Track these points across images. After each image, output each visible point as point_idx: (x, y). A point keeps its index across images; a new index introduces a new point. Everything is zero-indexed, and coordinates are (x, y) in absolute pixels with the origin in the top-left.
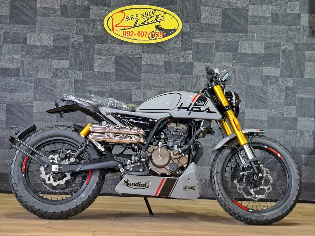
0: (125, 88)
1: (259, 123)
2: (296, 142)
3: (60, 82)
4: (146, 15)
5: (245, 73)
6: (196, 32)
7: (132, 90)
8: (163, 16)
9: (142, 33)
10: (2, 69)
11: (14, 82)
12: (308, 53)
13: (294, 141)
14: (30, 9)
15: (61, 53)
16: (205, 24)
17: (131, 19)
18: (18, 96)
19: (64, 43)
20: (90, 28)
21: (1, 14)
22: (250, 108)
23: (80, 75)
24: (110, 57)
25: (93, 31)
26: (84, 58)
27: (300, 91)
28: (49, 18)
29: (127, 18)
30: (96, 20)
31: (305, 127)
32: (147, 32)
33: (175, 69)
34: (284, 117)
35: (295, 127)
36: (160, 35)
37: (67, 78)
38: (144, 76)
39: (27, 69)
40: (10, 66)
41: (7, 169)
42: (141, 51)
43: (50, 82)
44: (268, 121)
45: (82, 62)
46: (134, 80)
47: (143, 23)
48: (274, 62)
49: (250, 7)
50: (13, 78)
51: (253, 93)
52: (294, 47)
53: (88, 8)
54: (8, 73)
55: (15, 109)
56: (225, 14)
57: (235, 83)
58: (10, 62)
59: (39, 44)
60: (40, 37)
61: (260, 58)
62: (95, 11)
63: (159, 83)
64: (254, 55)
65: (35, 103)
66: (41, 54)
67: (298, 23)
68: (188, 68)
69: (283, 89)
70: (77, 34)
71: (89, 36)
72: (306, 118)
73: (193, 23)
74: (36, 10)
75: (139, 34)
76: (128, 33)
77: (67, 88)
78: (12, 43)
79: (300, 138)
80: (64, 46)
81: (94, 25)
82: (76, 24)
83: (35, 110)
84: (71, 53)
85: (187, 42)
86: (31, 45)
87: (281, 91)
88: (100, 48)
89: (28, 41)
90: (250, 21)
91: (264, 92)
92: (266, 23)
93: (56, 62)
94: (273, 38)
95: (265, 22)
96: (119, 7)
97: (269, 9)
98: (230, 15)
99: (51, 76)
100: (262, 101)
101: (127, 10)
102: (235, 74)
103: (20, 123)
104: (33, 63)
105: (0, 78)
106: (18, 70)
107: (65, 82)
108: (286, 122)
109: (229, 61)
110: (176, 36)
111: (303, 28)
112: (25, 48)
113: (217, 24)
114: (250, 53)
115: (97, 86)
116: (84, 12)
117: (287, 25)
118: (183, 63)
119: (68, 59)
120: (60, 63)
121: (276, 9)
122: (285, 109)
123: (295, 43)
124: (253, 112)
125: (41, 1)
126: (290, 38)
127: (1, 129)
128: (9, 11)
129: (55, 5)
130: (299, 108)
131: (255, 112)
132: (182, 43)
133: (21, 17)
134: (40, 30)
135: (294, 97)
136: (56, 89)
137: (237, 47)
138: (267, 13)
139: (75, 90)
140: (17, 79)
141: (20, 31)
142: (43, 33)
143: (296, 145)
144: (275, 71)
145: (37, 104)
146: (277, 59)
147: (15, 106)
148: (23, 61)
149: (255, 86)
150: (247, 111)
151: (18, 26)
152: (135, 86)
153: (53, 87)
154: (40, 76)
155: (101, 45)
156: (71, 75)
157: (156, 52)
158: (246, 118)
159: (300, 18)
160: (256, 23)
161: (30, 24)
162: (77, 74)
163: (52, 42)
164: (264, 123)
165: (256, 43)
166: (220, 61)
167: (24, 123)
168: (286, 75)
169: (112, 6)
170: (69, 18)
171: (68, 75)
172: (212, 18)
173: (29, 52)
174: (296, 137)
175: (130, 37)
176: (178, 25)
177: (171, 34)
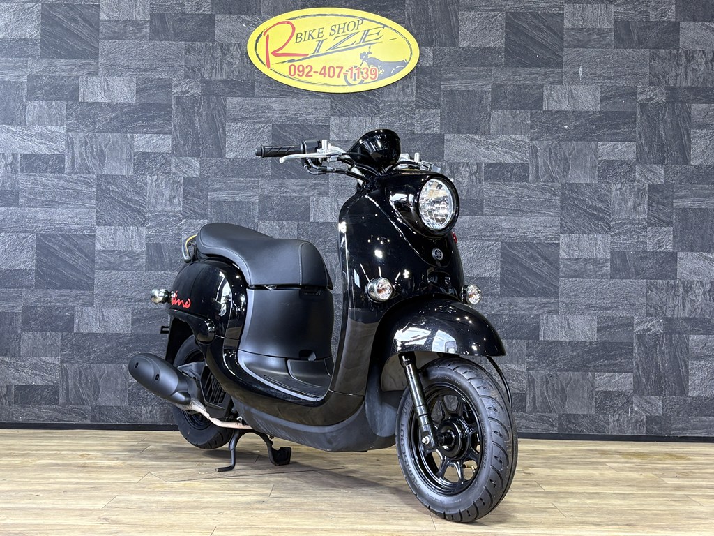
0: (294, 194)
1: (591, 267)
2: (675, 306)
3: (152, 182)
4: (341, 31)
5: (559, 155)
6: (447, 66)
7: (308, 198)
8: (378, 33)
9: (332, 69)
10: (24, 156)
11: (53, 184)
12: (697, 108)
13: (670, 305)
14: (84, 24)
15: (153, 119)
16: (468, 49)
17: (307, 38)
18: (62, 214)
19: (160, 98)
20: (216, 63)
21: (24, 37)
22: (571, 233)
23: (195, 168)
24: (260, 125)
25: (221, 68)
26: (204, 130)
27: (681, 194)
28: (127, 42)
29: (299, 35)
30: (231, 43)
31: (695, 274)
32: (342, 68)
34: (648, 252)
35: (670, 274)
36: (370, 75)
37: (167, 173)
39: (81, 154)
40: (44, 150)
41: (39, 375)
42: (328, 112)
43: (132, 183)
44: (612, 262)
45: (199, 139)
47: (334, 49)
48: (622, 129)
49: (568, 9)
50: (51, 175)
51: (577, 199)
52: (667, 97)
53: (211, 20)
54: (39, 166)
55: (54, 244)
56: (513, 24)
57: (538, 178)
58: (43, 142)
59: (105, 100)
60: (108, 85)
61: (590, 122)
62: (225, 25)
64: (577, 115)
65: (99, 231)
66: (110, 122)
67: (675, 43)
68: (431, 146)
69: (644, 189)
70: (187, 76)
71: (215, 80)
72: (696, 254)
73: (441, 48)
74: (99, 27)
75: (324, 72)
76: (301, 69)
77: (167, 196)
78: (46, 100)
79: (683, 298)
80: (160, 105)
81: (225, 55)
82: (186, 54)
83: (98, 246)
84: (176, 119)
85: (428, 89)
86: (87, 102)
87: (639, 193)
88: (238, 106)
89: (81, 95)
90: (569, 39)
91: (602, 198)
92: (603, 43)
93: (143, 139)
94: (620, 77)
95: (601, 41)
97: (608, 13)
98: (523, 27)
99: (132, 170)
100: (598, 218)
101: (299, 19)
102: (537, 158)
103: (66, 274)
104: (92, 142)
105: (21, 177)
106: (60, 159)
107: (163, 183)
108: (652, 262)
109: (523, 131)
110: (405, 78)
111: (684, 52)
112: (74, 110)
113: (495, 48)
114: (569, 112)
115: (234, 190)
116: (202, 27)
117: (650, 48)
118: (421, 136)
119: (169, 132)
120: (151, 142)
121: (625, 13)
122: (650, 235)
123: (669, 88)
124: (579, 242)
125: (109, 6)
126: (657, 77)
127: (26, 287)
128: (40, 31)
129: (139, 15)
130: (681, 231)
131: (582, 242)
132: (417, 92)
133: (66, 43)
134: (107, 69)
135: (669, 207)
136: (144, 198)
137: (541, 99)
138: (605, 21)
139: (186, 201)
140: (59, 178)
141: (63, 73)
142: (113, 75)
143: (676, 313)
144: (625, 149)
145: (103, 231)
146: (629, 122)
147: (55, 238)
148: (71, 138)
149: (581, 184)
150: (564, 239)
151: (60, 62)
152: (315, 189)
153: (138, 193)
154: (108, 170)
155: (239, 99)
156: (175, 167)
157: (360, 114)
158: (563, 255)
159: (678, 30)
160: (581, 45)
161: (84, 56)
162: (188, 165)
163: (133, 94)
164: (602, 267)
165: (581, 88)
166: (503, 130)
167: (74, 274)
168: (650, 159)
169: (262, 14)
170: (170, 42)
171: (170, 168)
172: (483, 36)
173: (83, 117)
174: (675, 295)
175: (304, 78)
176: (411, 54)
177: (395, 73)
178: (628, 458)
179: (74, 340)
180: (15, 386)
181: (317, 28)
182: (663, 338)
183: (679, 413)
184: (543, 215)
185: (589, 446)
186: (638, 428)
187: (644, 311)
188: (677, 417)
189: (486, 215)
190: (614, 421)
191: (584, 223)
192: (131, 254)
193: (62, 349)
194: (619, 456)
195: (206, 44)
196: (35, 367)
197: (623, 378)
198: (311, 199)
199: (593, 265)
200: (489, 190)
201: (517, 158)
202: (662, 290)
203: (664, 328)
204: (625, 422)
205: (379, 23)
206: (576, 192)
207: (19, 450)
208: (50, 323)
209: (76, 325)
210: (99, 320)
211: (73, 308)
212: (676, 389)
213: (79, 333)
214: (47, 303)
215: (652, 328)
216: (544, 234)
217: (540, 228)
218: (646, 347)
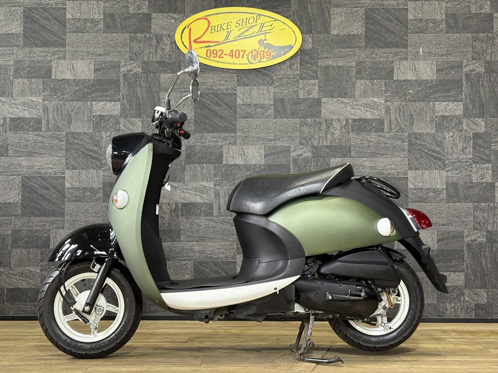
0: (211, 144)
1: (432, 194)
2: (494, 222)
3: (106, 137)
4: (244, 24)
5: (406, 112)
6: (323, 48)
7: (222, 146)
8: (271, 25)
9: (237, 52)
10: (12, 120)
11: (33, 140)
13: (491, 221)
14: (55, 21)
15: (106, 90)
16: (338, 36)
17: (219, 30)
18: (40, 162)
19: (112, 76)
20: (153, 49)
21: (10, 32)
22: (416, 170)
23: (138, 126)
24: (185, 94)
25: (156, 53)
26: (144, 99)
27: (497, 139)
28: (87, 34)
30: (163, 34)
32: (245, 51)
33: (291, 109)
34: (474, 183)
35: (491, 199)
36: (266, 56)
37: (117, 130)
38: (241, 123)
39: (54, 117)
40: (27, 115)
41: (25, 280)
42: (235, 83)
43: (91, 138)
44: (447, 190)
45: (140, 105)
46: (226, 130)
47: (239, 37)
48: (453, 93)
49: (411, 5)
50: (32, 133)
51: (420, 145)
52: (485, 68)
53: (148, 17)
54: (23, 126)
55: (35, 184)
56: (370, 17)
57: (391, 129)
58: (26, 108)
59: (71, 78)
60: (73, 66)
61: (429, 88)
62: (159, 21)
63: (266, 133)
64: (419, 83)
65: (68, 173)
66: (75, 93)
67: (490, 29)
68: (312, 108)
69: (469, 136)
70: (131, 59)
71: (151, 61)
73: (318, 35)
74: (66, 23)
75: (232, 54)
76: (215, 52)
78: (28, 78)
80: (111, 80)
81: (159, 43)
82: (130, 43)
83: (68, 185)
84: (123, 90)
85: (309, 66)
86: (58, 79)
87: (466, 139)
88: (169, 80)
89: (53, 74)
90: (412, 27)
91: (438, 143)
93: (99, 106)
94: (450, 54)
95: (436, 28)
98: (378, 19)
99: (92, 128)
100: (436, 158)
101: (213, 16)
102: (390, 115)
103: (44, 205)
104: (62, 108)
105: (10, 135)
106: (39, 121)
108: (477, 190)
109: (379, 95)
110: (292, 57)
111: (497, 36)
112: (48, 85)
113: (358, 34)
114: (413, 81)
116: (142, 23)
117: (472, 33)
118: (304, 100)
119: (118, 100)
120: (106, 107)
121: (453, 8)
122: (474, 170)
123: (486, 62)
124: (422, 176)
125: (73, 9)
126: (478, 54)
127: (15, 215)
128: (22, 27)
129: (95, 14)
130: (497, 167)
131: (425, 176)
132: (301, 68)
133: (42, 36)
134: (72, 55)
135: (489, 149)
136: (100, 149)
137: (392, 71)
138: (439, 13)
140: (38, 135)
141: (40, 58)
142: (77, 59)
143: (495, 228)
144: (455, 107)
145: (71, 173)
146: (457, 88)
147: (36, 179)
148: (46, 105)
149: (423, 133)
150: (411, 174)
151: (38, 50)
152: (227, 140)
153: (96, 145)
154: (73, 129)
155: (170, 75)
156: (123, 126)
157: (259, 84)
158: (411, 186)
159: (493, 20)
160: (421, 31)
161: (55, 45)
162: (133, 124)
163: (91, 73)
164: (440, 194)
165: (422, 63)
166: (365, 94)
167: (50, 205)
168: (473, 114)
169: (186, 12)
170: (119, 34)
171: (120, 126)
172: (349, 26)
173: (55, 90)
174: (494, 214)
175: (217, 59)
176: (296, 40)
177: (284, 54)
178: (463, 335)
179: (50, 254)
180: (7, 289)
181: (226, 22)
182: (486, 246)
184: (395, 156)
185: (434, 327)
186: (469, 313)
187: (471, 226)
188: (497, 305)
189: (353, 157)
190: (451, 308)
192: (92, 190)
193: (41, 261)
194: (455, 334)
196: (22, 274)
197: (457, 276)
198: (224, 148)
200: (355, 139)
201: (375, 115)
202: (485, 210)
203: (487, 238)
204: (459, 308)
205: (272, 18)
206: (420, 139)
207: (12, 336)
208: (32, 242)
209: (51, 243)
211: (50, 230)
212: (496, 283)
214: (30, 227)
215: (478, 238)
216: (396, 171)
217: (393, 166)
218: (474, 253)
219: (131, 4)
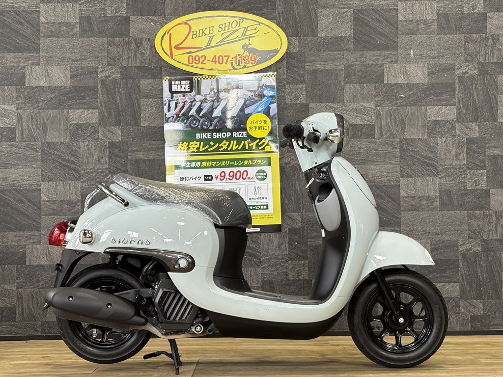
1: (425, 202)
2: (490, 230)
3: (84, 146)
4: (227, 28)
5: (397, 117)
6: (310, 51)
8: (255, 29)
9: (221, 58)
11: (7, 151)
12: (502, 79)
13: (486, 229)
14: (28, 25)
15: (84, 97)
16: (325, 38)
17: (200, 35)
18: (15, 173)
19: (89, 82)
20: (132, 54)
22: (409, 177)
23: (117, 134)
25: (136, 57)
26: (124, 105)
27: (492, 144)
28: (62, 39)
29: (195, 33)
30: (143, 38)
32: (228, 57)
34: (468, 190)
35: (486, 206)
37: (96, 139)
39: (28, 127)
43: (68, 147)
44: (440, 198)
45: (120, 112)
47: (222, 42)
48: (445, 96)
49: (401, 5)
50: (5, 143)
51: (412, 151)
52: (478, 70)
53: (126, 20)
55: (9, 197)
56: (359, 18)
57: (382, 135)
59: (46, 85)
60: (48, 72)
61: (420, 91)
62: (138, 25)
64: (410, 86)
65: (44, 186)
66: (50, 101)
67: (484, 29)
68: (299, 113)
69: (463, 142)
70: (109, 64)
71: (131, 67)
73: (305, 38)
74: (39, 27)
75: (215, 60)
76: (197, 58)
77: (97, 157)
79: (496, 224)
80: (89, 87)
81: (138, 47)
82: (108, 47)
83: (44, 198)
84: (101, 97)
85: (296, 69)
86: (32, 86)
87: (460, 145)
88: (149, 86)
89: (27, 81)
90: (402, 28)
91: (431, 149)
92: (428, 31)
93: (76, 114)
94: (442, 56)
95: (427, 29)
96: (179, 16)
97: (432, 8)
98: (367, 20)
99: (68, 137)
100: (428, 165)
101: (194, 21)
102: (381, 120)
103: (19, 219)
104: (37, 117)
106: (12, 131)
107: (93, 147)
108: (471, 198)
109: (370, 99)
110: (278, 62)
111: (491, 36)
112: (22, 93)
113: (346, 37)
114: (404, 84)
115: (148, 150)
116: (120, 26)
117: (465, 34)
118: (292, 105)
119: (96, 108)
120: (83, 116)
121: (445, 8)
122: (468, 176)
123: (480, 64)
124: (414, 183)
125: (47, 12)
126: (471, 56)
129: (70, 18)
130: (492, 173)
131: (417, 183)
132: (287, 72)
133: (14, 40)
134: (47, 61)
135: (483, 155)
136: (78, 159)
137: (382, 74)
138: (430, 14)
139: (111, 160)
140: (12, 146)
141: (13, 64)
142: (52, 65)
143: (491, 236)
144: (448, 112)
145: (47, 186)
146: (450, 91)
147: (10, 192)
148: (20, 114)
149: (415, 139)
150: (403, 182)
151: (10, 56)
153: (74, 156)
154: (50, 138)
155: (150, 81)
156: (102, 134)
158: (403, 194)
159: (486, 19)
160: (411, 32)
161: (28, 50)
162: (112, 132)
163: (68, 79)
164: (433, 202)
165: (413, 65)
166: (354, 99)
167: (26, 219)
168: (467, 118)
169: (166, 15)
170: (96, 38)
171: (98, 135)
172: (337, 28)
173: (29, 98)
174: (490, 222)
175: (200, 65)
176: (282, 44)
177: (270, 59)
178: (455, 347)
179: (26, 271)
181: (208, 27)
182: (481, 256)
183: (495, 313)
184: (386, 163)
186: (464, 325)
187: (466, 234)
188: (494, 316)
191: (418, 169)
192: (69, 202)
193: (17, 278)
194: (448, 346)
195: (124, 39)
197: (452, 287)
199: (426, 201)
201: (365, 120)
202: (480, 218)
203: (482, 247)
204: (455, 320)
205: (256, 21)
206: (411, 145)
208: (7, 258)
209: (28, 259)
210: (46, 254)
211: (25, 246)
212: (492, 294)
213: (30, 265)
214: (5, 243)
215: (473, 248)
216: (387, 178)
217: (385, 174)
218: (469, 263)
219: (109, 6)
